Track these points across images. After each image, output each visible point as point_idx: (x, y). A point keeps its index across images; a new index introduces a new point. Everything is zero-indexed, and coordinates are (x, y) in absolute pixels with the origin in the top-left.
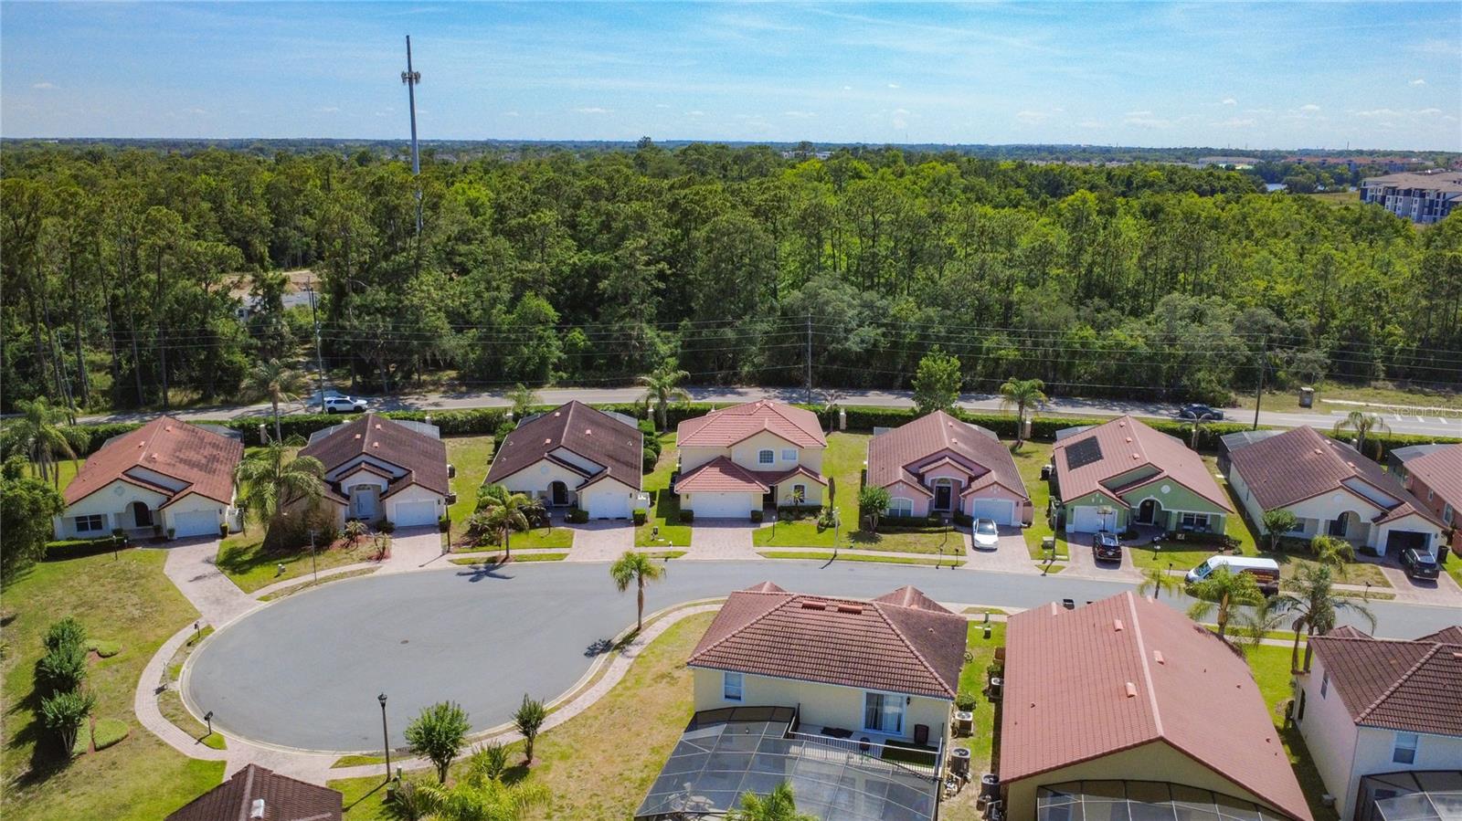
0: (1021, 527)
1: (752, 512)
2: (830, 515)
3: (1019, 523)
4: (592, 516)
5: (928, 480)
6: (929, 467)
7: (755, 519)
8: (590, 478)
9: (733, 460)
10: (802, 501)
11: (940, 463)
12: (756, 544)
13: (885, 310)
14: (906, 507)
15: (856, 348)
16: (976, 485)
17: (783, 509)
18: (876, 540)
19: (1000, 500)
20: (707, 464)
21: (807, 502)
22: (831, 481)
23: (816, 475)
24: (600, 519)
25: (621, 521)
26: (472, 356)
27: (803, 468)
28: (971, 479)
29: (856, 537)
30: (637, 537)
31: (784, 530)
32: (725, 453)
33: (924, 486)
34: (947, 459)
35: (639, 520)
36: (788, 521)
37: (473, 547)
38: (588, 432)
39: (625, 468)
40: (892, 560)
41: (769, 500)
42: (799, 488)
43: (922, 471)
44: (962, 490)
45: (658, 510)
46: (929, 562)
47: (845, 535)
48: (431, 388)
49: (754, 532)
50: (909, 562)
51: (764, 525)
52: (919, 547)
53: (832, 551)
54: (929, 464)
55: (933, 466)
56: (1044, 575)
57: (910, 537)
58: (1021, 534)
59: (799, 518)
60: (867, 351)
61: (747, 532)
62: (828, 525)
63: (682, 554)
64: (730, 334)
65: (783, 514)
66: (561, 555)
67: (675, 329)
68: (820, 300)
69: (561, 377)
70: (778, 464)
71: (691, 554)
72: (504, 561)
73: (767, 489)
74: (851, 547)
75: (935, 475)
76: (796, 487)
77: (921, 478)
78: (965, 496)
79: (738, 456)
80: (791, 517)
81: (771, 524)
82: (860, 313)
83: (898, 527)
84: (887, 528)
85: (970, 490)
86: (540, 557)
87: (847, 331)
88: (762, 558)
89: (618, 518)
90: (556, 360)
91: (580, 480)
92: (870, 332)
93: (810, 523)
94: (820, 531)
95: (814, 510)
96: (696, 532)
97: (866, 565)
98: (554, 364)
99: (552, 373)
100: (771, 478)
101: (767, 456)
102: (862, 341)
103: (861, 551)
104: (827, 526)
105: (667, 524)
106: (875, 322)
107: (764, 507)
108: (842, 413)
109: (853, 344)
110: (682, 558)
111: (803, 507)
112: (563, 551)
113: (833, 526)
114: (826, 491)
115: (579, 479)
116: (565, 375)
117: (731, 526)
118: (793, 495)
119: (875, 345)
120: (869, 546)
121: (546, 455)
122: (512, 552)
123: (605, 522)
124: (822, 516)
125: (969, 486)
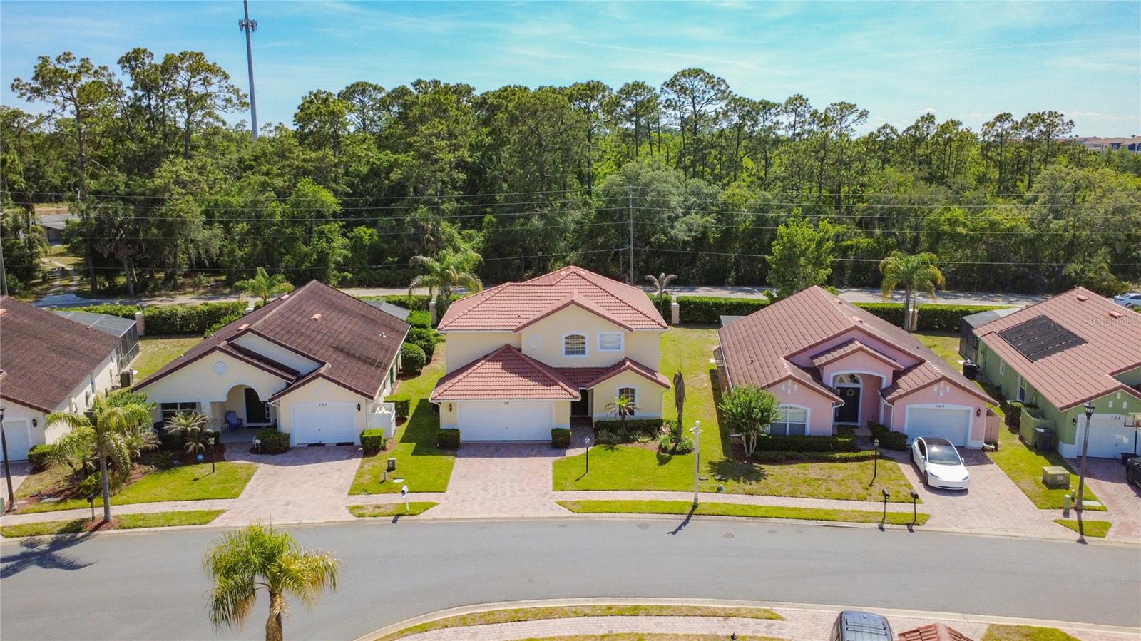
0: (984, 450)
1: (553, 430)
2: (676, 434)
3: (980, 444)
4: (296, 440)
5: (829, 375)
6: (830, 357)
7: (558, 442)
8: (295, 379)
9: (523, 352)
10: (632, 413)
11: (848, 349)
12: (558, 486)
13: (714, 196)
14: (798, 420)
15: (683, 237)
16: (906, 383)
17: (603, 425)
18: (758, 476)
19: (947, 406)
20: (484, 357)
21: (638, 415)
22: (678, 380)
23: (652, 372)
24: (310, 445)
25: (345, 449)
26: (239, 253)
27: (632, 361)
28: (897, 374)
29: (722, 471)
30: (360, 475)
31: (603, 459)
32: (512, 340)
33: (823, 385)
34: (857, 344)
35: (371, 446)
36: (611, 445)
37: (64, 500)
38: (317, 316)
39: (360, 364)
40: (798, 514)
41: (580, 410)
42: (627, 393)
43: (817, 362)
44: (885, 392)
45: (407, 431)
46: (865, 518)
47: (704, 468)
48: (191, 290)
49: (555, 465)
50: (828, 517)
51: (570, 453)
52: (835, 489)
53: (688, 498)
54: (828, 351)
55: (836, 354)
56: (1082, 541)
57: (814, 470)
58: (989, 462)
59: (627, 441)
60: (695, 238)
61: (544, 465)
62: (676, 449)
63: (427, 506)
64: (536, 223)
65: (603, 434)
66: (209, 513)
67: (478, 225)
68: (642, 180)
69: (344, 278)
70: (593, 357)
71: (446, 506)
72: (96, 528)
73: (576, 394)
74: (720, 490)
75: (838, 370)
76: (622, 391)
77: (816, 373)
78: (892, 402)
79: (532, 345)
80: (615, 437)
81: (582, 451)
82: (686, 200)
83: (790, 453)
84: (773, 454)
85: (900, 392)
86: (167, 519)
87: (673, 219)
88: (565, 513)
89: (339, 445)
90: (340, 259)
91: (280, 383)
92: (697, 220)
93: (643, 450)
94: (663, 461)
95: (651, 427)
96: (461, 466)
97: (753, 524)
98: (337, 263)
99: (335, 272)
100: (583, 378)
101: (575, 345)
102: (690, 230)
103: (737, 497)
104: (674, 452)
105: (415, 453)
106: (704, 209)
107: (574, 421)
108: (675, 304)
109: (680, 231)
110: (426, 515)
111: (633, 422)
112: (217, 505)
113: (686, 451)
114: (670, 396)
115: (278, 383)
116: (350, 275)
117: (519, 455)
118: (618, 403)
119: (704, 234)
120: (747, 487)
121: (223, 344)
122: (115, 511)
123: (318, 451)
124: (664, 436)
125: (894, 386)
